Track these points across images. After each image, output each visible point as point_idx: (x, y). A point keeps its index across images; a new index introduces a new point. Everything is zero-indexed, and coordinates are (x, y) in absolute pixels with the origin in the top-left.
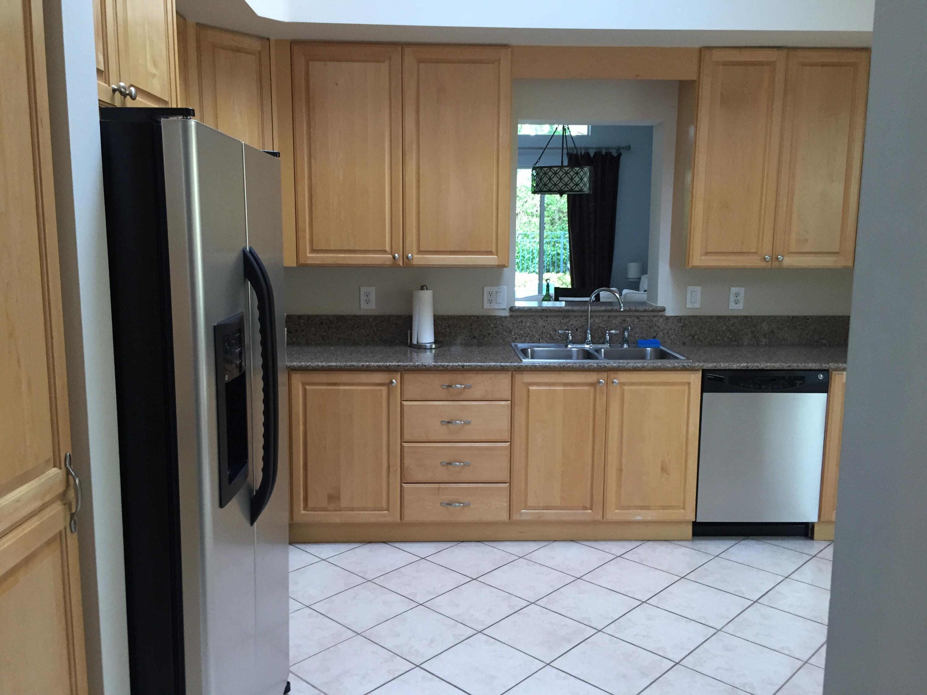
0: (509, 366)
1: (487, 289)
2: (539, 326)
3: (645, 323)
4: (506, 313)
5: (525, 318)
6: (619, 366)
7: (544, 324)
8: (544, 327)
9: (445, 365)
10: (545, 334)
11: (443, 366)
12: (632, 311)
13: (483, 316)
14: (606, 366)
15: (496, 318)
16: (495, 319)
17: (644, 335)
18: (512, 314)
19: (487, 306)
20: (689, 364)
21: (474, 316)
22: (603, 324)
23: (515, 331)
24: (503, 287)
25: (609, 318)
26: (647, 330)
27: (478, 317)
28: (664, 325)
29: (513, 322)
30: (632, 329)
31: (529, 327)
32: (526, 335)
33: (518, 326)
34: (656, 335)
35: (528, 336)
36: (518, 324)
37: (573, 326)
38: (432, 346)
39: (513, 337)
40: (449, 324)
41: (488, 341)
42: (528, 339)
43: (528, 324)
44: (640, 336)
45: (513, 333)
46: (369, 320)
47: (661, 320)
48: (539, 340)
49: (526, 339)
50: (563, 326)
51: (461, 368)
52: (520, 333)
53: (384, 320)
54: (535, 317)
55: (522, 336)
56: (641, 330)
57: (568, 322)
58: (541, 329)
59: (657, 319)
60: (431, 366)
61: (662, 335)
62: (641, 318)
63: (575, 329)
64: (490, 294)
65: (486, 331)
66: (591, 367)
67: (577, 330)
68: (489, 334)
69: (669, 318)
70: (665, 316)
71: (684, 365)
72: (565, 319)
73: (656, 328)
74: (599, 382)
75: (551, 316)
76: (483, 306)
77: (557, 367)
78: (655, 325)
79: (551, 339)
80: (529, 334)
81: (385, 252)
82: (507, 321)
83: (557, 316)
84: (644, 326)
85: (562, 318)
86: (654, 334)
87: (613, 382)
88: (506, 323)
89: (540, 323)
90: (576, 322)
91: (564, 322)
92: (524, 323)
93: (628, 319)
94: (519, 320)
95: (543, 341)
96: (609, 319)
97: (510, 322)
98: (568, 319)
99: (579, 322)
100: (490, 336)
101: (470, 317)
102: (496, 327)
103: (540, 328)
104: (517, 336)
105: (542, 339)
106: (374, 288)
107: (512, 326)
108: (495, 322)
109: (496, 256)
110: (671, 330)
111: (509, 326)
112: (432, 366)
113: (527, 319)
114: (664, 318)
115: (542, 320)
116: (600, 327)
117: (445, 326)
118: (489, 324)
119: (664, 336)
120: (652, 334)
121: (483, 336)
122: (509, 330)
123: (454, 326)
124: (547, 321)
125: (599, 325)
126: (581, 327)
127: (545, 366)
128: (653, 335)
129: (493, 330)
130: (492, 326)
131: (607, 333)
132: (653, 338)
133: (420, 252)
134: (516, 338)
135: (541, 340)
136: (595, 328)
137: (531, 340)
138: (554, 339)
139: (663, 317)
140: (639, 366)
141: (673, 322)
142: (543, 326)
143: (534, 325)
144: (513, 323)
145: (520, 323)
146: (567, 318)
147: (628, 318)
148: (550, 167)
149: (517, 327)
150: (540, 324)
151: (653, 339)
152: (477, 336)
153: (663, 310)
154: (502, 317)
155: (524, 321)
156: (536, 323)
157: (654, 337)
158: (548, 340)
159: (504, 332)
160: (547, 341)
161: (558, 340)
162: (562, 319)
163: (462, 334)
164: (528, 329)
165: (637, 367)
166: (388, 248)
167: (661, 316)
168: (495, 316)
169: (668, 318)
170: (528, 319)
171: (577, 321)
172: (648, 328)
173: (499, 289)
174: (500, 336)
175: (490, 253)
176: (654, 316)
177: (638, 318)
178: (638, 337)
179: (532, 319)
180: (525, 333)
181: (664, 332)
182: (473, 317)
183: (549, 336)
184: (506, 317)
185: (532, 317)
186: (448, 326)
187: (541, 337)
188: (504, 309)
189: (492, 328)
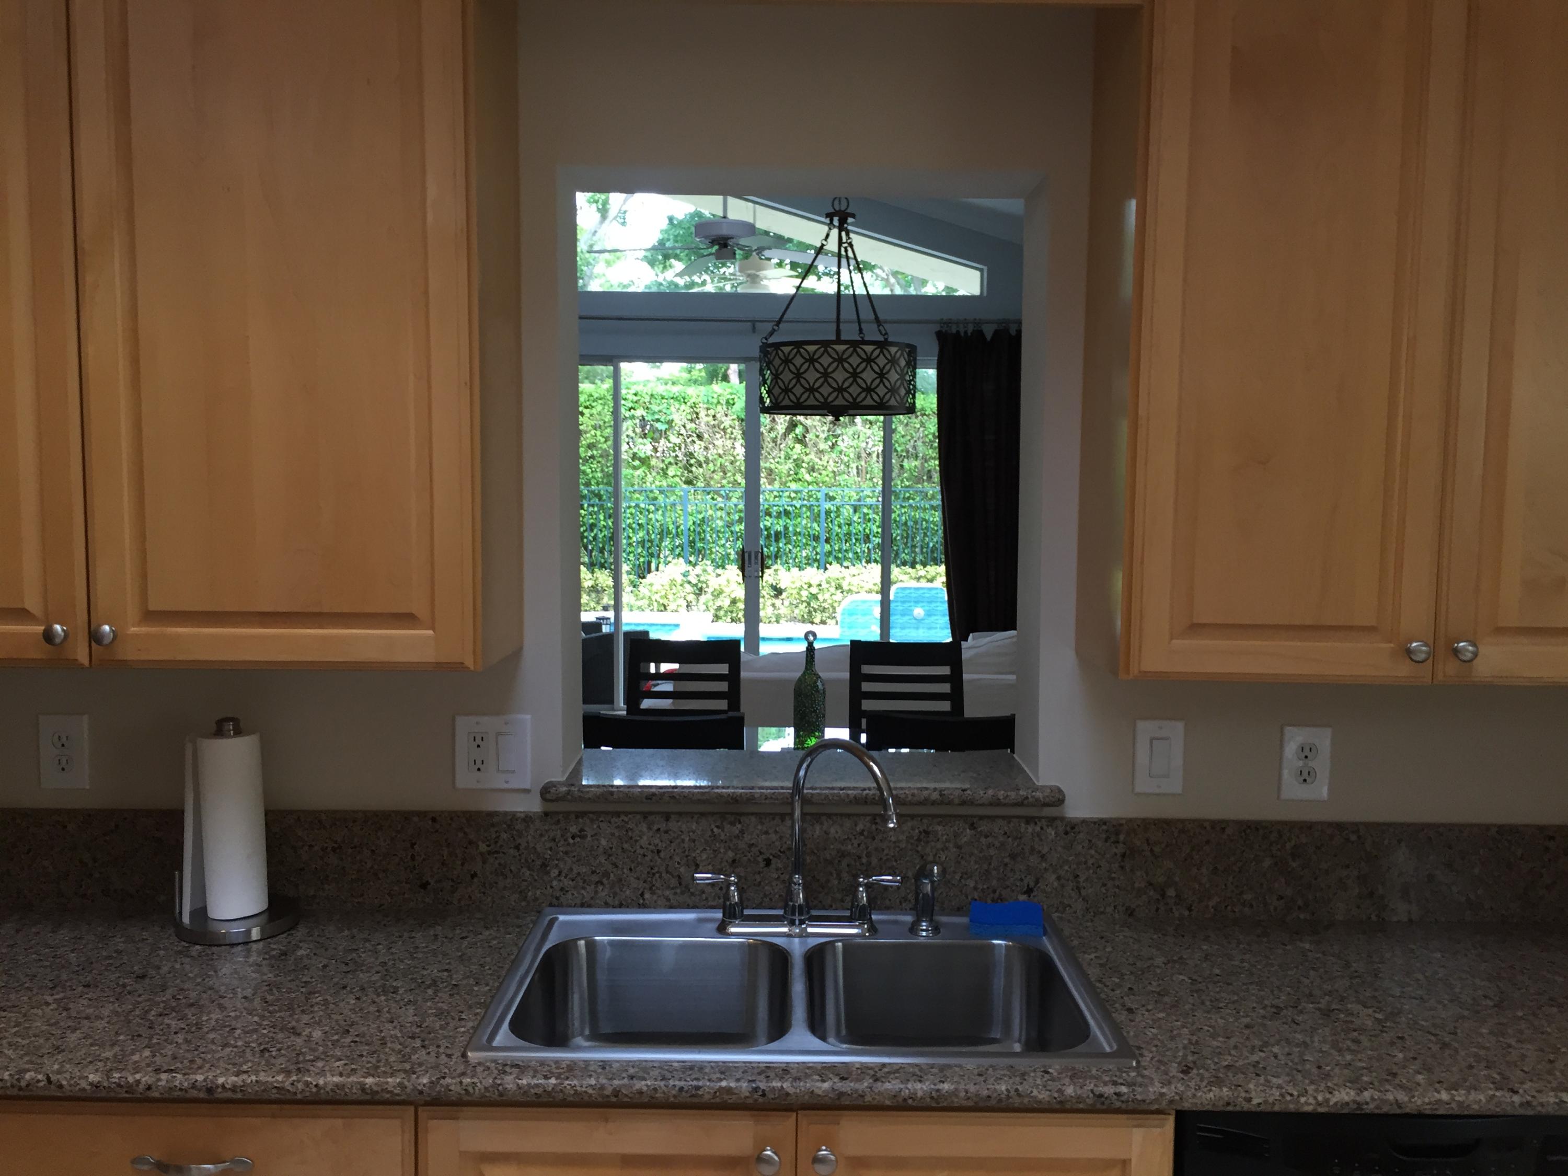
0: (398, 1091)
1: (465, 725)
2: (641, 847)
3: (997, 844)
4: (534, 805)
5: (592, 821)
6: (841, 1094)
7: (657, 841)
8: (659, 852)
9: (138, 1082)
10: (660, 877)
11: (130, 1088)
12: (950, 803)
13: (453, 816)
14: (788, 1094)
15: (496, 820)
16: (493, 825)
17: (994, 883)
18: (553, 807)
19: (465, 779)
20: (1124, 1089)
21: (422, 814)
22: (856, 843)
23: (562, 865)
24: (520, 716)
25: (876, 823)
26: (1006, 865)
27: (434, 820)
28: (1059, 849)
29: (552, 834)
30: (943, 872)
31: (608, 854)
32: (595, 878)
33: (569, 849)
34: (1037, 882)
35: (605, 881)
36: (571, 841)
37: (755, 850)
38: (248, 932)
39: (555, 883)
40: (336, 842)
41: (470, 897)
42: (603, 893)
43: (604, 842)
44: (980, 886)
45: (554, 873)
46: (65, 827)
47: (1051, 832)
48: (642, 895)
49: (596, 892)
50: (722, 850)
51: (202, 1095)
52: (575, 871)
53: (117, 826)
54: (626, 819)
55: (584, 882)
56: (985, 866)
57: (737, 837)
58: (648, 859)
59: (1038, 829)
60: (84, 1089)
61: (1056, 884)
62: (984, 827)
63: (760, 859)
64: (478, 741)
65: (463, 864)
66: (726, 1097)
67: (768, 862)
68: (474, 876)
69: (1077, 829)
70: (1062, 819)
71: (1101, 1096)
72: (727, 827)
73: (1033, 860)
74: (760, 1159)
75: (680, 814)
76: (454, 782)
77: (591, 1095)
78: (1032, 850)
79: (682, 893)
80: (606, 874)
81: (22, 614)
82: (532, 832)
83: (702, 814)
84: (992, 852)
85: (718, 824)
86: (1030, 880)
87: (817, 1160)
88: (529, 837)
89: (645, 838)
90: (764, 837)
91: (723, 837)
92: (589, 839)
93: (939, 828)
94: (574, 829)
95: (655, 897)
96: (874, 827)
97: (541, 835)
98: (739, 826)
99: (773, 837)
100: (476, 880)
101: (406, 816)
102: (497, 852)
103: (644, 856)
104: (567, 882)
105: (653, 893)
106: (85, 718)
107: (551, 849)
108: (494, 836)
109: (431, 632)
110: (1088, 869)
111: (539, 847)
112: (88, 1087)
113: (599, 827)
114: (1061, 829)
115: (650, 829)
116: (843, 855)
117: (324, 849)
118: (471, 842)
119: (1063, 886)
120: (1022, 880)
121: (453, 880)
122: (539, 863)
123: (355, 847)
124: (666, 832)
125: (843, 848)
126: (783, 852)
127: (541, 1090)
128: (1026, 882)
129: (484, 862)
130: (483, 847)
131: (860, 885)
132: (1025, 893)
133: (150, 616)
134: (562, 889)
135: (647, 896)
136: (828, 857)
137: (615, 894)
138: (692, 894)
139: (1059, 823)
140: (920, 1094)
141: (1090, 841)
142: (652, 847)
143: (626, 846)
144: (554, 840)
145: (578, 839)
146: (732, 824)
147: (939, 824)
148: (798, 345)
149: (566, 853)
150: (644, 841)
151: (1023, 898)
152: (432, 882)
153: (1057, 798)
154: (513, 815)
155: (589, 833)
156: (631, 838)
157: (1029, 891)
158: (671, 897)
159: (524, 870)
160: (668, 900)
161: (704, 896)
162: (718, 827)
163: (381, 875)
164: (602, 859)
165: (913, 1097)
166: (32, 603)
167: (1052, 820)
168: (491, 814)
169: (1073, 827)
170: (602, 824)
171: (766, 833)
172: (1007, 860)
173: (506, 723)
174: (508, 880)
175: (407, 619)
176: (1029, 820)
177: (973, 826)
178: (975, 888)
179: (617, 827)
180: (593, 872)
181: (1062, 873)
182: (416, 819)
183: (674, 882)
184: (528, 819)
185: (614, 820)
186: (334, 850)
187: (647, 886)
188: (527, 791)
189: (482, 854)
